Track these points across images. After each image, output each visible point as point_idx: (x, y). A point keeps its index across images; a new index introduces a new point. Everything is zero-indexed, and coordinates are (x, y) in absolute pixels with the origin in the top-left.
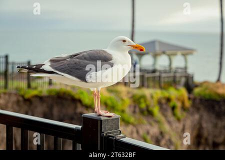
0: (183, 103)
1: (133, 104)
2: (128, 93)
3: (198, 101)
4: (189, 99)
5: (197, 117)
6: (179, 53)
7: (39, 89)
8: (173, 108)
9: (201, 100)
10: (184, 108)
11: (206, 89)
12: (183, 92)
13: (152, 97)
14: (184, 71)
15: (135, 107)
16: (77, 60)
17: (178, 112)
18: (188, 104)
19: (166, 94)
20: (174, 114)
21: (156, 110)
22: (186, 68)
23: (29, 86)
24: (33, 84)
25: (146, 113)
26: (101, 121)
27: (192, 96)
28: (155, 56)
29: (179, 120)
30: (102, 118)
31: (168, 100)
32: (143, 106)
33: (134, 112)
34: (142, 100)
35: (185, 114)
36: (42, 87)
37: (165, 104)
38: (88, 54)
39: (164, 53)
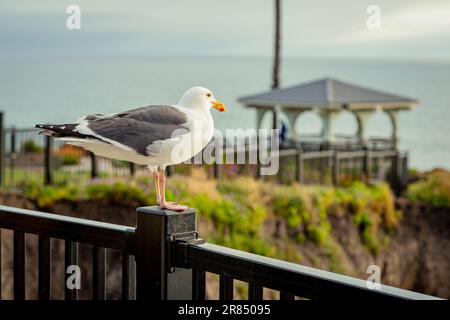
0: (383, 216)
1: (273, 219)
2: (263, 194)
3: (415, 212)
4: (397, 207)
5: (414, 245)
6: (379, 108)
7: (71, 185)
8: (362, 227)
9: (422, 209)
10: (384, 227)
11: (435, 185)
12: (384, 191)
13: (315, 202)
14: (389, 146)
15: (278, 225)
16: (133, 120)
17: (373, 234)
18: (394, 217)
19: (346, 196)
20: (363, 241)
21: (324, 232)
22: (394, 140)
23: (48, 180)
24: (57, 176)
25: (302, 237)
26: (166, 217)
27: (402, 201)
28: (327, 113)
29: (373, 252)
30: (168, 213)
31: (351, 209)
32: (296, 221)
33: (276, 235)
34: (294, 211)
35: (387, 239)
36: (77, 181)
37: (344, 217)
38: (149, 112)
39: (345, 107)
